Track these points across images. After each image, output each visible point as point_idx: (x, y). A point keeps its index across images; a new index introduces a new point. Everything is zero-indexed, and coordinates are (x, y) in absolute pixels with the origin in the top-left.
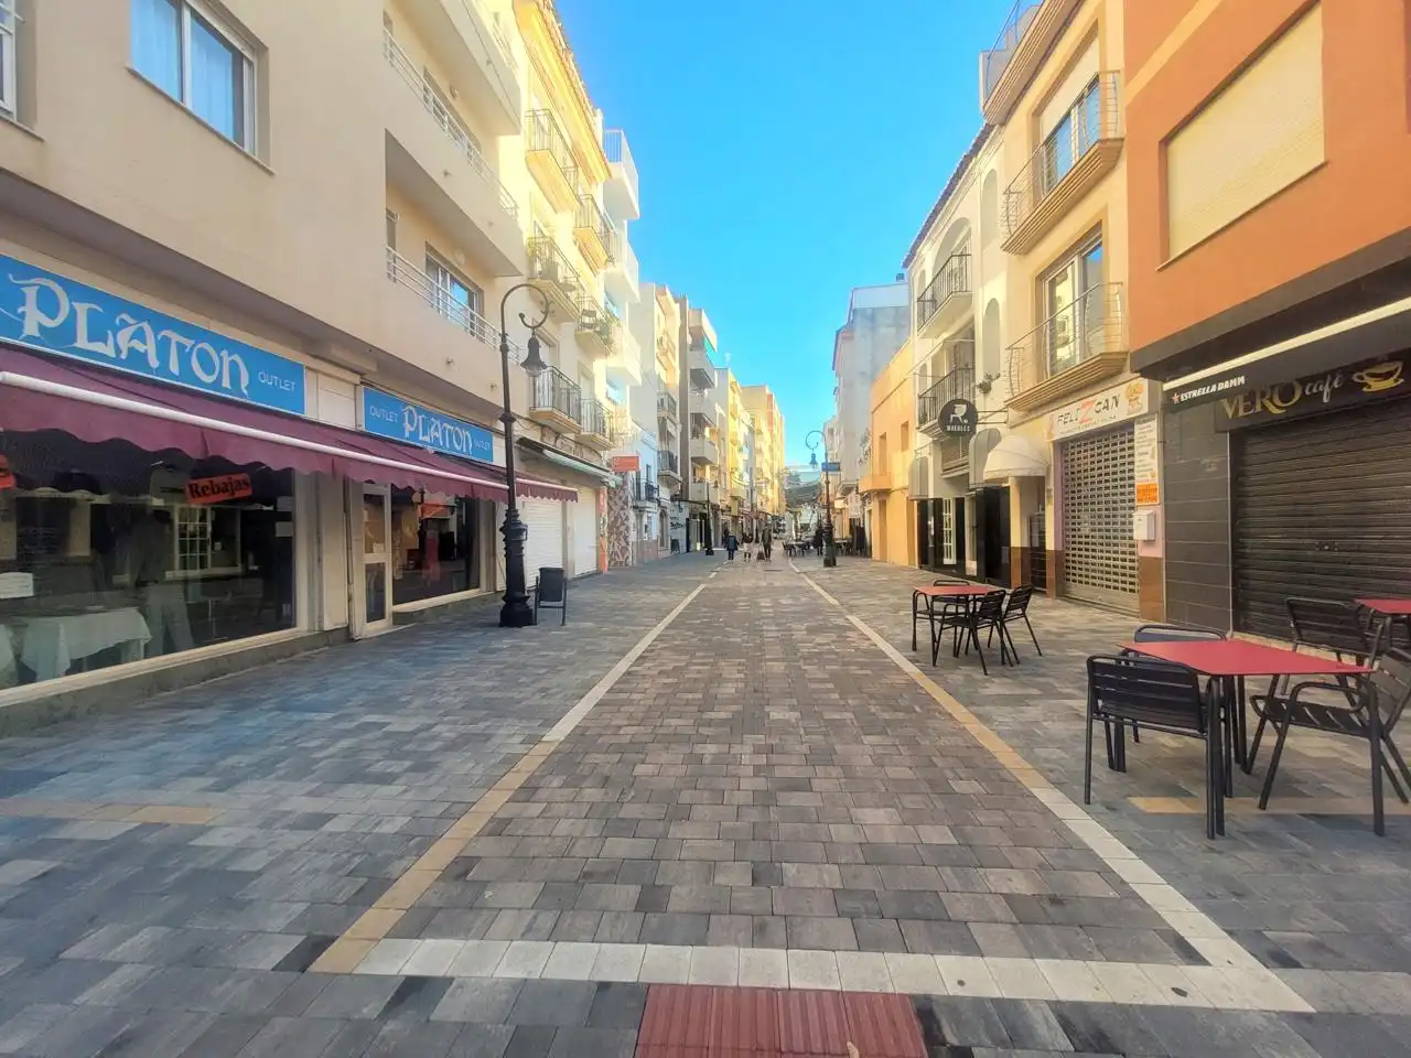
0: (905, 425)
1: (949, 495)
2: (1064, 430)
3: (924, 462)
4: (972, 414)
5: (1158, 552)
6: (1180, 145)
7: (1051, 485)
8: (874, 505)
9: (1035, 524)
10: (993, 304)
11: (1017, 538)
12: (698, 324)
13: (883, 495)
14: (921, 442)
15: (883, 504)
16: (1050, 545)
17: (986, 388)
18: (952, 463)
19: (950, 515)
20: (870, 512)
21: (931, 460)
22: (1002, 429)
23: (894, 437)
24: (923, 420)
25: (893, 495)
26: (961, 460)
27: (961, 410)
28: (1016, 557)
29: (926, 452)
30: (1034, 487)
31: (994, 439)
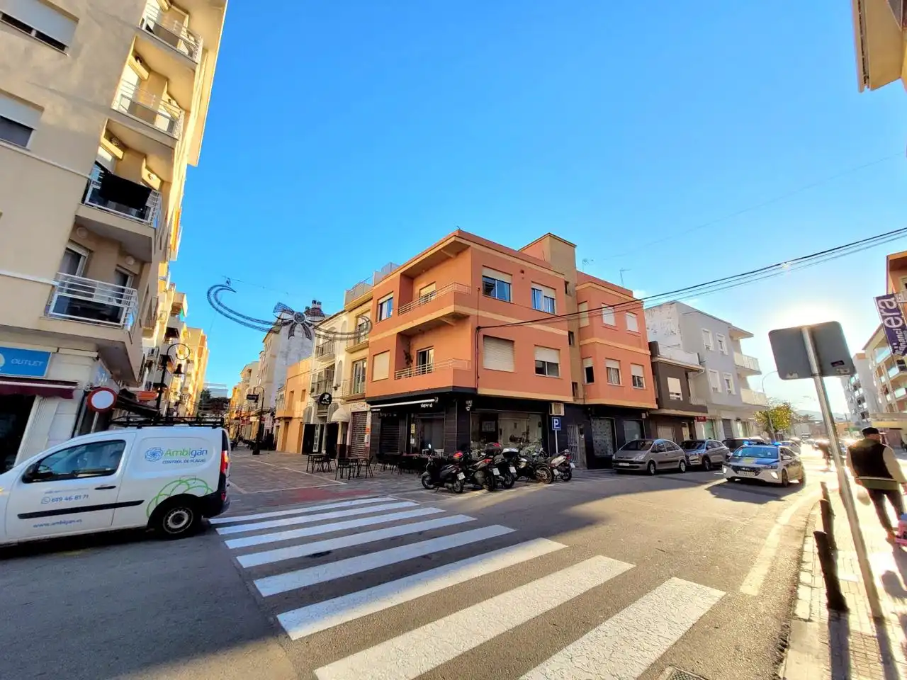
0: (304, 391)
1: (319, 423)
2: (354, 410)
3: (310, 408)
4: (330, 398)
5: (368, 445)
6: (376, 357)
7: (349, 424)
8: (282, 424)
9: (345, 436)
10: (341, 362)
11: (339, 441)
12: (180, 302)
13: (288, 420)
14: (310, 401)
15: (287, 424)
16: (348, 444)
17: (336, 388)
18: (321, 411)
19: (318, 431)
20: (278, 427)
21: (313, 408)
22: (339, 404)
23: (298, 394)
24: (313, 391)
25: (294, 421)
26: (325, 411)
27: (327, 396)
28: (338, 448)
29: (312, 405)
30: (345, 424)
31: (336, 407)
